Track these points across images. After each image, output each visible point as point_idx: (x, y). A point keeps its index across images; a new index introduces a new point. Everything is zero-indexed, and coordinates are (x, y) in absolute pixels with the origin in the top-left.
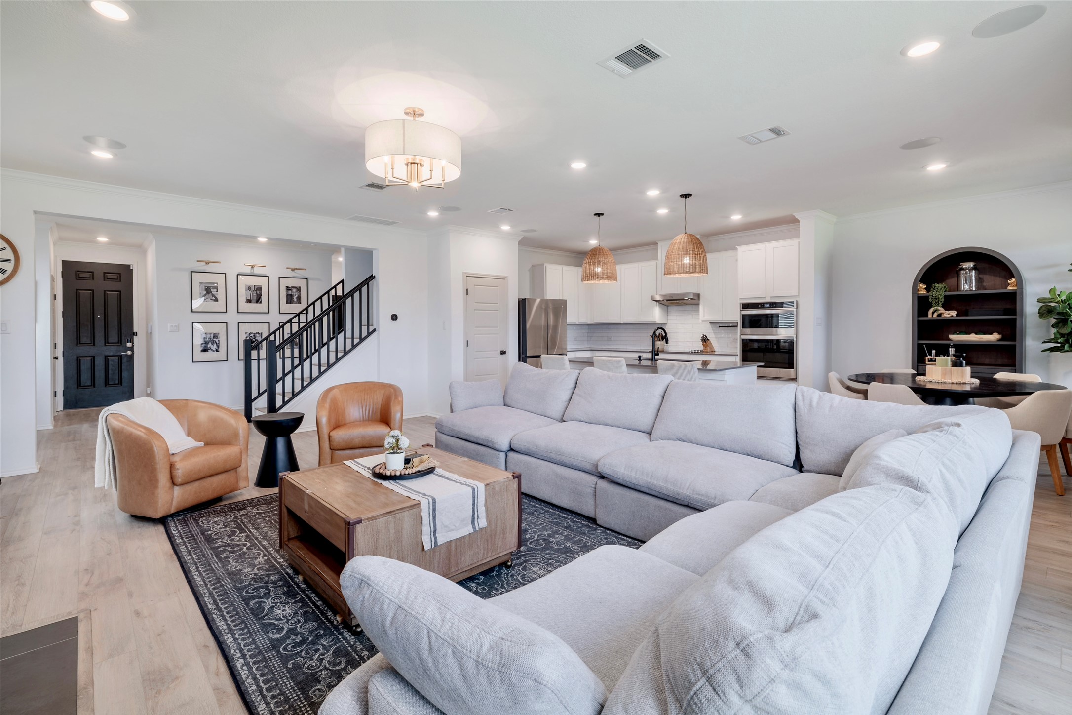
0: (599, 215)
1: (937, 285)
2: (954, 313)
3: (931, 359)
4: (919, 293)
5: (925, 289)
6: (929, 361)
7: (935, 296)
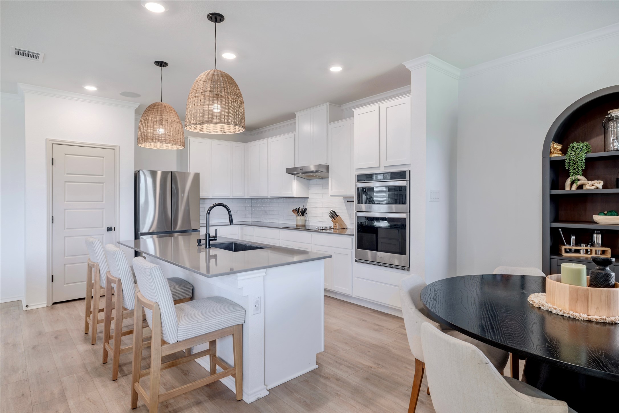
0: (161, 64)
1: (575, 144)
2: (599, 184)
3: (570, 250)
4: (553, 156)
5: (561, 150)
6: (566, 251)
7: (574, 160)
